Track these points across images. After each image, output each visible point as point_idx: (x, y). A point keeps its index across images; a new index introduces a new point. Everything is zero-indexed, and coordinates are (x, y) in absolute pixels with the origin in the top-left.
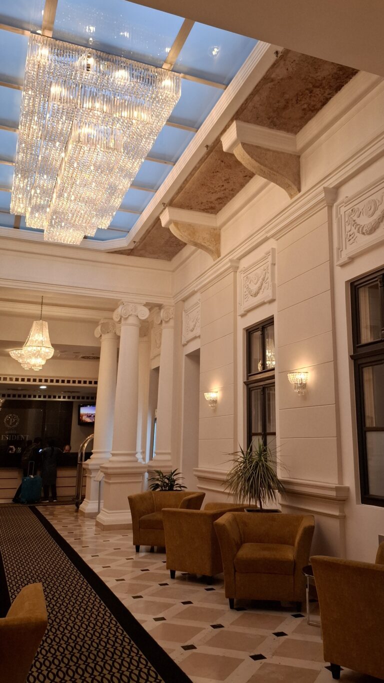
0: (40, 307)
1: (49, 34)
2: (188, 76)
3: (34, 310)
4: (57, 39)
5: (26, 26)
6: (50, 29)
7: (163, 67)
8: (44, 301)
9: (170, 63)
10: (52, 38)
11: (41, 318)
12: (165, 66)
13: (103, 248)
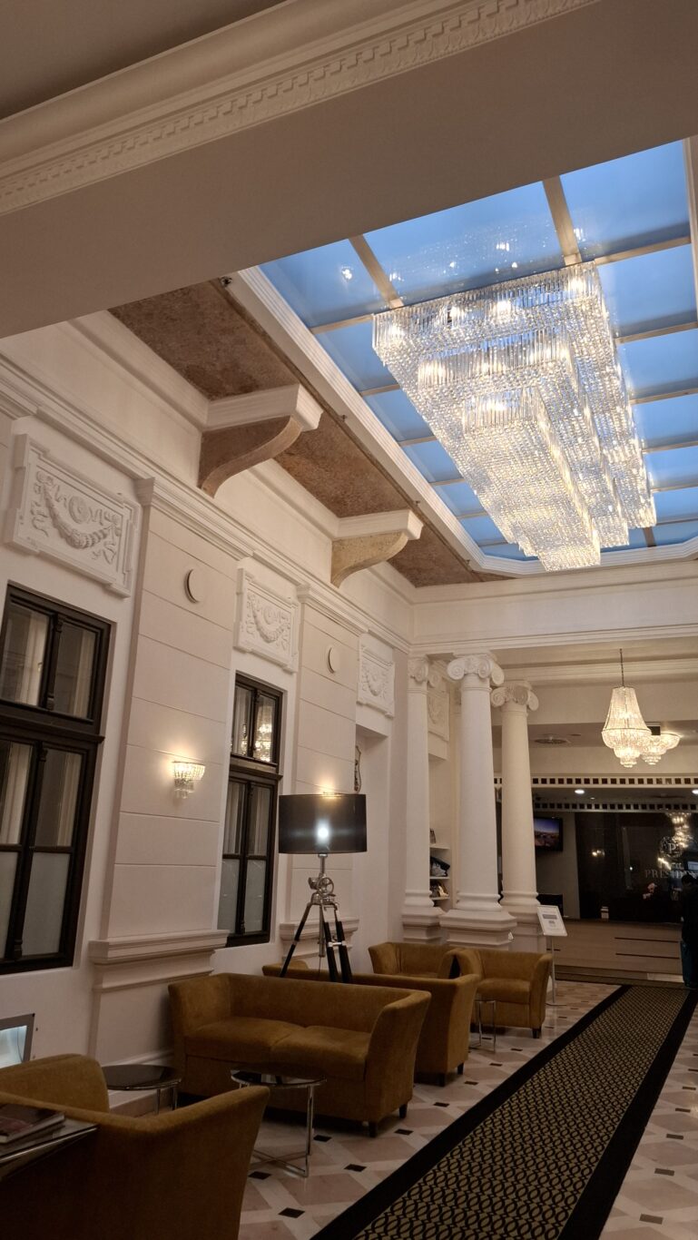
0: (618, 666)
1: (397, 303)
2: (613, 257)
3: (613, 671)
4: (411, 305)
5: (370, 308)
6: (395, 297)
7: (567, 264)
8: (624, 656)
9: (572, 254)
10: (405, 306)
11: (623, 683)
12: (569, 261)
13: (685, 555)
